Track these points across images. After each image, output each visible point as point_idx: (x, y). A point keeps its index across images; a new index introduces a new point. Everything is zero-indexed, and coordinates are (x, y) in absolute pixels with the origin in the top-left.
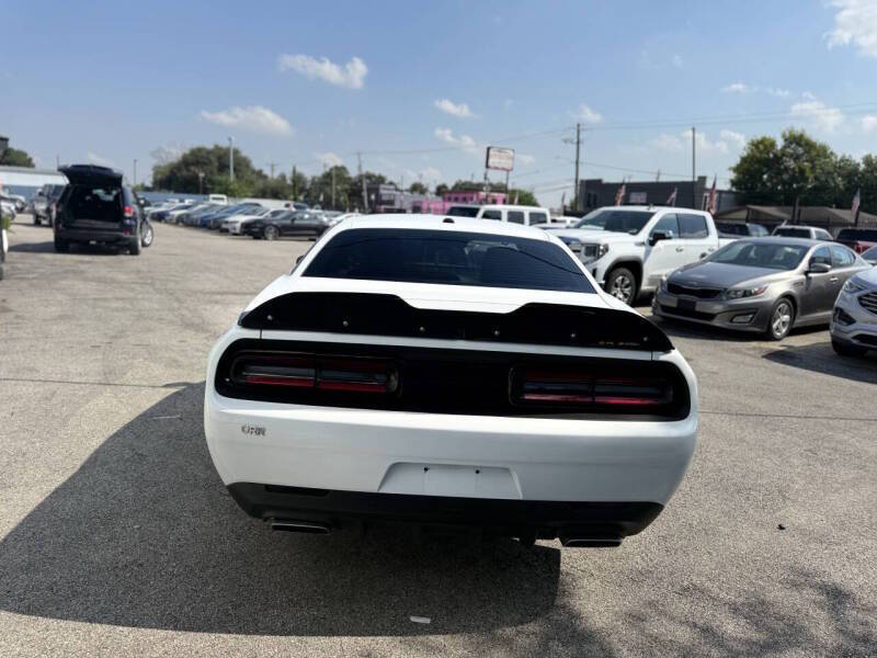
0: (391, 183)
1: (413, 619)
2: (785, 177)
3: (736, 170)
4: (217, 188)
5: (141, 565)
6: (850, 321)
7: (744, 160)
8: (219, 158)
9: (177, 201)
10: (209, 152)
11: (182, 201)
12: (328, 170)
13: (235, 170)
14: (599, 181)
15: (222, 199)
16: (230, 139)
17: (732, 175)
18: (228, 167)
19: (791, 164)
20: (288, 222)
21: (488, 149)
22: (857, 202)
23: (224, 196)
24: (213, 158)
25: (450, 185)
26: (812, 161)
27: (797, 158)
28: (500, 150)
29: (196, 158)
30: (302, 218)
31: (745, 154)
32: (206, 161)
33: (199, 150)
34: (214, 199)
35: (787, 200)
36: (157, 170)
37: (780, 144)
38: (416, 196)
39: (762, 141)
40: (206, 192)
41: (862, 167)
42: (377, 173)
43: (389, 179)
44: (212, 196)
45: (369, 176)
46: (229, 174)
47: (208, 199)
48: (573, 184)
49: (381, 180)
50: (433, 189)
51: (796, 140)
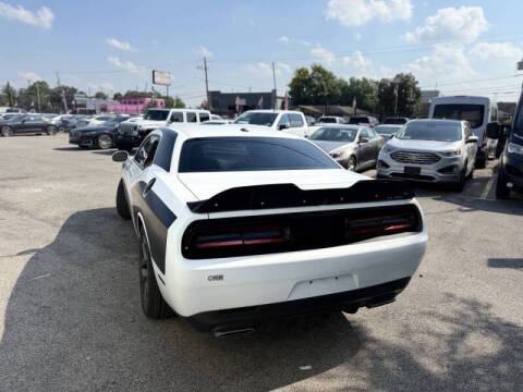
0: (81, 93)
1: (303, 368)
2: (314, 89)
3: (290, 86)
5: (114, 383)
6: (387, 166)
7: (294, 80)
12: (32, 84)
14: (218, 92)
17: (289, 89)
19: (316, 82)
20: (20, 123)
21: (153, 72)
22: (355, 103)
25: (123, 94)
26: (325, 80)
27: (319, 79)
28: (161, 73)
30: (29, 120)
31: (294, 77)
35: (317, 102)
37: (310, 71)
38: (102, 102)
39: (302, 70)
41: (349, 84)
42: (70, 86)
43: (80, 90)
45: (65, 89)
48: (205, 93)
49: (74, 91)
50: (111, 96)
51: (318, 69)
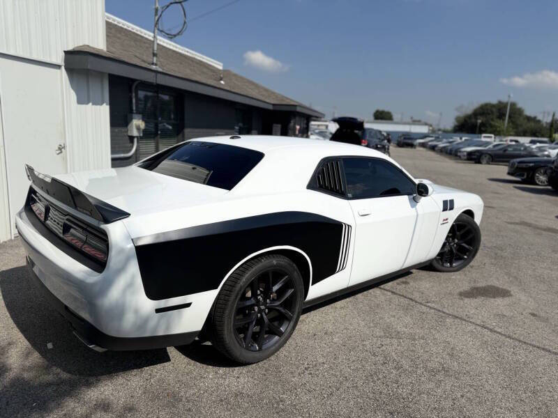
4: (489, 129)
8: (499, 110)
9: (458, 138)
10: (493, 106)
11: (461, 139)
13: (510, 117)
15: (491, 137)
16: (509, 96)
18: (505, 115)
23: (493, 135)
24: (494, 110)
29: (484, 111)
32: (489, 112)
33: (486, 105)
34: (485, 137)
36: (457, 119)
40: (481, 132)
44: (484, 135)
46: (504, 120)
47: (481, 138)
